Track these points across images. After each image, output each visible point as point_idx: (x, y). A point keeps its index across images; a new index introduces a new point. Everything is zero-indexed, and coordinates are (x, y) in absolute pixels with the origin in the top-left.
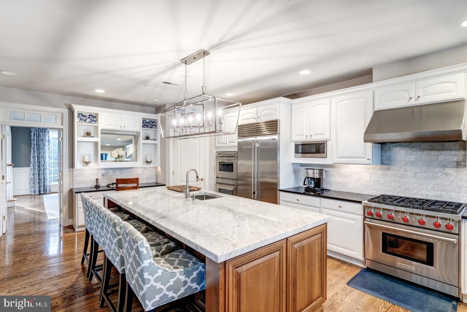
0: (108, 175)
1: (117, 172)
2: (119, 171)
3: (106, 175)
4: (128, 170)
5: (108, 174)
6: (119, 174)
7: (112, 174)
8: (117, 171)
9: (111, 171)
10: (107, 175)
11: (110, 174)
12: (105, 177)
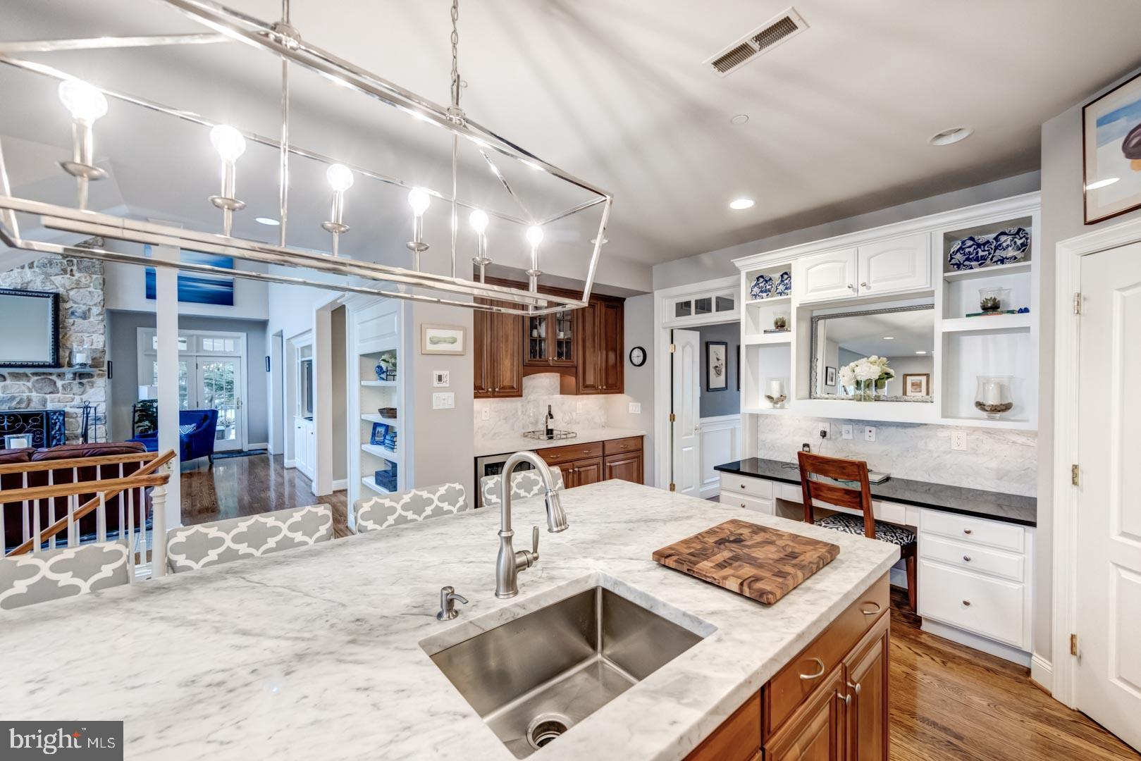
0: (839, 439)
1: (867, 432)
2: (873, 429)
3: (833, 437)
4: (909, 431)
5: (838, 436)
6: (873, 439)
7: (850, 437)
8: (868, 428)
9: (850, 427)
10: (836, 439)
11: (845, 436)
12: (830, 442)
